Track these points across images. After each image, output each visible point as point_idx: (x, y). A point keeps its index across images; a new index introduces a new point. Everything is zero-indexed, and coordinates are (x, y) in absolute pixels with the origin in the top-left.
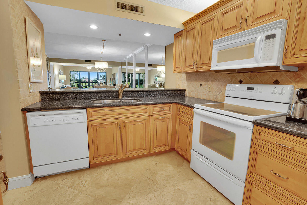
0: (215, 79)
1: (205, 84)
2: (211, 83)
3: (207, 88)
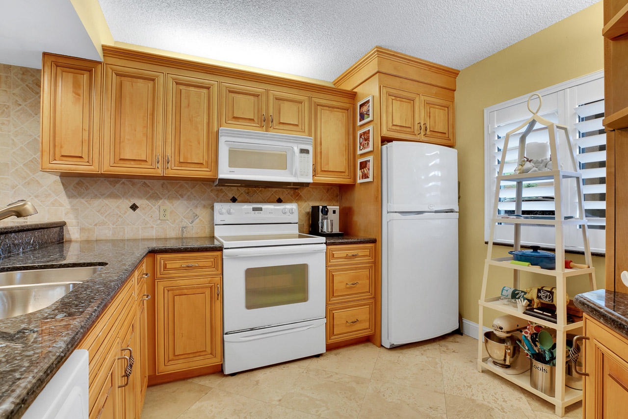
0: (180, 195)
1: (150, 204)
2: (166, 201)
3: (158, 212)
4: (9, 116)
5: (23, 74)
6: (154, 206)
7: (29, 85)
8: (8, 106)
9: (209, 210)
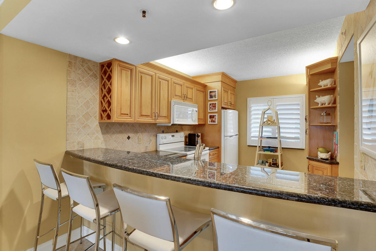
0: (145, 130)
1: (134, 136)
3: (138, 140)
4: (76, 86)
5: (83, 62)
6: (136, 136)
7: (85, 69)
8: (76, 81)
9: (155, 137)
